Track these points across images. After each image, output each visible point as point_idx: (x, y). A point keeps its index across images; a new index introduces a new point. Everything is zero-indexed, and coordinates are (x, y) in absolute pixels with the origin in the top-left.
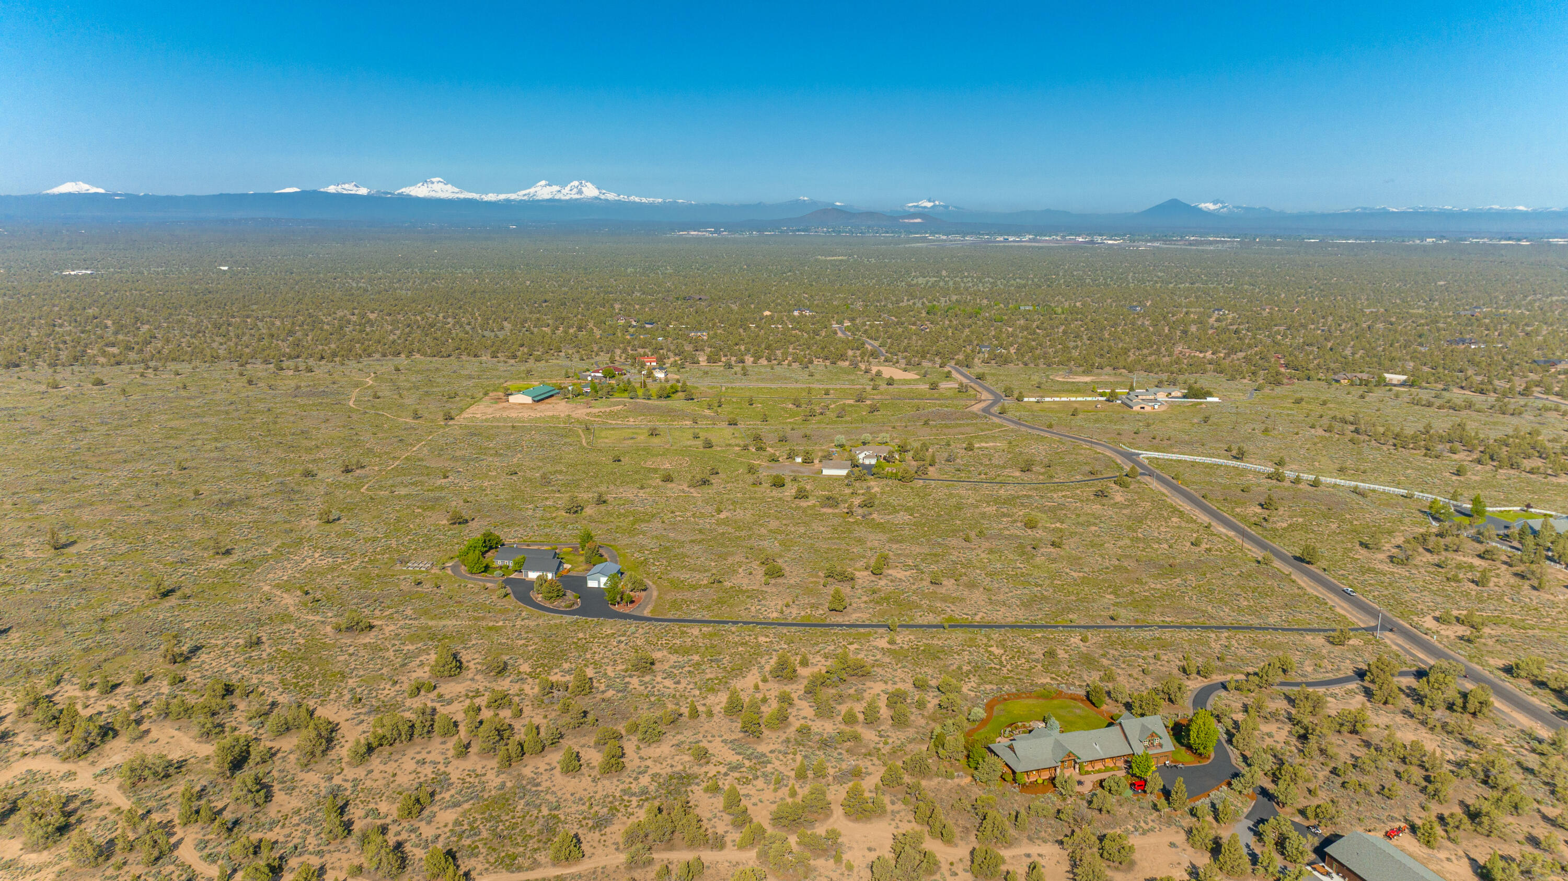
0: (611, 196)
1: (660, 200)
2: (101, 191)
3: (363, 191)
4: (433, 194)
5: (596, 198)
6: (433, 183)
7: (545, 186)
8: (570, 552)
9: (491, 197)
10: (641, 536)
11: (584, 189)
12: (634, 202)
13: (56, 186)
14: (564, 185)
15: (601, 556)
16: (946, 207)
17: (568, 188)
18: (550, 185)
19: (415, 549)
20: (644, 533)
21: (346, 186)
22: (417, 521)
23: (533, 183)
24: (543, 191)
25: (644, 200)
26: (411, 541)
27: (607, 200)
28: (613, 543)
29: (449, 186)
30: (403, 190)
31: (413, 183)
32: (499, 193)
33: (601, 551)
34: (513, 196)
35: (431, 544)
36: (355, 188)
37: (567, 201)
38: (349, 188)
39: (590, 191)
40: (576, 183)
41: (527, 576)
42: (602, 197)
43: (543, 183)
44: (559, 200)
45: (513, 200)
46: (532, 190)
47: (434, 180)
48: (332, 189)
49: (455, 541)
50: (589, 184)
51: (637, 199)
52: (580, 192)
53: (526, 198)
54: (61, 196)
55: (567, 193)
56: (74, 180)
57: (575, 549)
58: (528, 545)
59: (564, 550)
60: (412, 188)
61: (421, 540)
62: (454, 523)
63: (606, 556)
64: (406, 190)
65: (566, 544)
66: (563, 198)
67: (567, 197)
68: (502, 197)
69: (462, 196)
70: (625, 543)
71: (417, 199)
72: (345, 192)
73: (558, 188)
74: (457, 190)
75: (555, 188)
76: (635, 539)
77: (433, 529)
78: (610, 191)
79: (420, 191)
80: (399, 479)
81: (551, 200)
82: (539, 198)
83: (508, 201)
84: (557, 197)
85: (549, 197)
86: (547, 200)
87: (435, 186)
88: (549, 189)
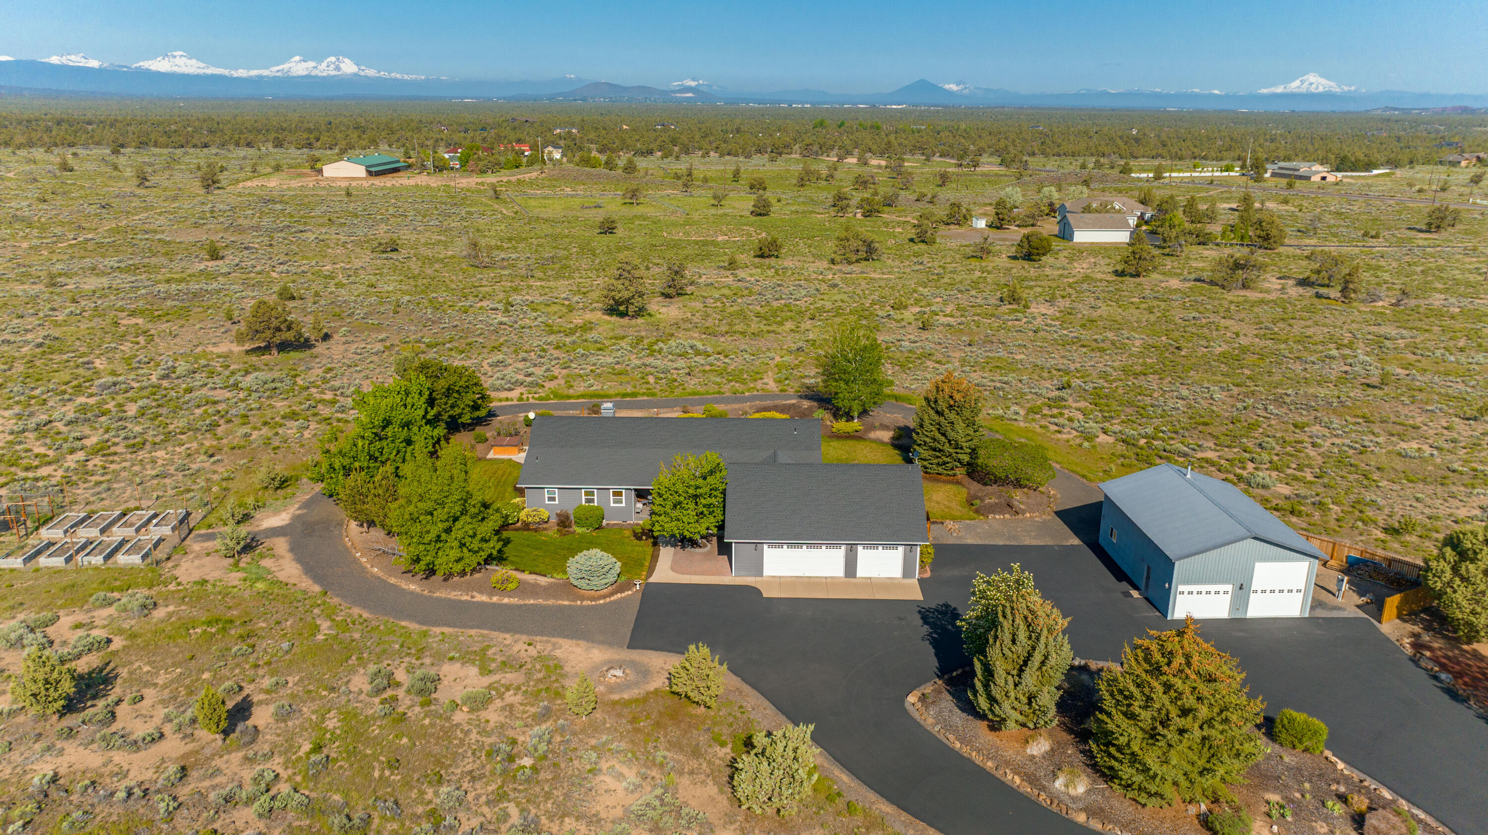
0: (371, 73)
1: (423, 77)
3: (94, 64)
4: (176, 69)
5: (356, 75)
6: (175, 57)
7: (300, 61)
9: (242, 73)
11: (342, 65)
12: (396, 80)
14: (320, 61)
16: (710, 86)
17: (324, 64)
18: (305, 61)
19: (102, 449)
21: (73, 57)
22: (126, 347)
23: (288, 58)
24: (298, 67)
25: (406, 77)
26: (85, 416)
27: (366, 77)
29: (194, 61)
30: (141, 64)
31: (154, 57)
32: (249, 68)
34: (265, 72)
35: (179, 423)
36: (83, 60)
37: (324, 77)
38: (75, 60)
39: (349, 67)
40: (333, 59)
41: (758, 569)
42: (362, 73)
43: (297, 58)
44: (316, 77)
45: (267, 77)
46: (286, 66)
47: (175, 53)
48: (55, 60)
49: (281, 405)
50: (346, 60)
51: (399, 76)
52: (338, 68)
53: (279, 74)
55: (325, 68)
60: (150, 62)
61: (132, 409)
62: (266, 349)
64: (145, 64)
66: (320, 74)
67: (325, 74)
68: (254, 73)
69: (209, 71)
71: (158, 74)
72: (71, 64)
73: (314, 64)
74: (203, 65)
75: (311, 64)
77: (182, 367)
78: (369, 67)
79: (160, 65)
80: (88, 262)
81: (307, 76)
82: (294, 74)
83: (261, 77)
84: (313, 73)
85: (305, 73)
86: (303, 77)
87: (178, 61)
88: (304, 65)
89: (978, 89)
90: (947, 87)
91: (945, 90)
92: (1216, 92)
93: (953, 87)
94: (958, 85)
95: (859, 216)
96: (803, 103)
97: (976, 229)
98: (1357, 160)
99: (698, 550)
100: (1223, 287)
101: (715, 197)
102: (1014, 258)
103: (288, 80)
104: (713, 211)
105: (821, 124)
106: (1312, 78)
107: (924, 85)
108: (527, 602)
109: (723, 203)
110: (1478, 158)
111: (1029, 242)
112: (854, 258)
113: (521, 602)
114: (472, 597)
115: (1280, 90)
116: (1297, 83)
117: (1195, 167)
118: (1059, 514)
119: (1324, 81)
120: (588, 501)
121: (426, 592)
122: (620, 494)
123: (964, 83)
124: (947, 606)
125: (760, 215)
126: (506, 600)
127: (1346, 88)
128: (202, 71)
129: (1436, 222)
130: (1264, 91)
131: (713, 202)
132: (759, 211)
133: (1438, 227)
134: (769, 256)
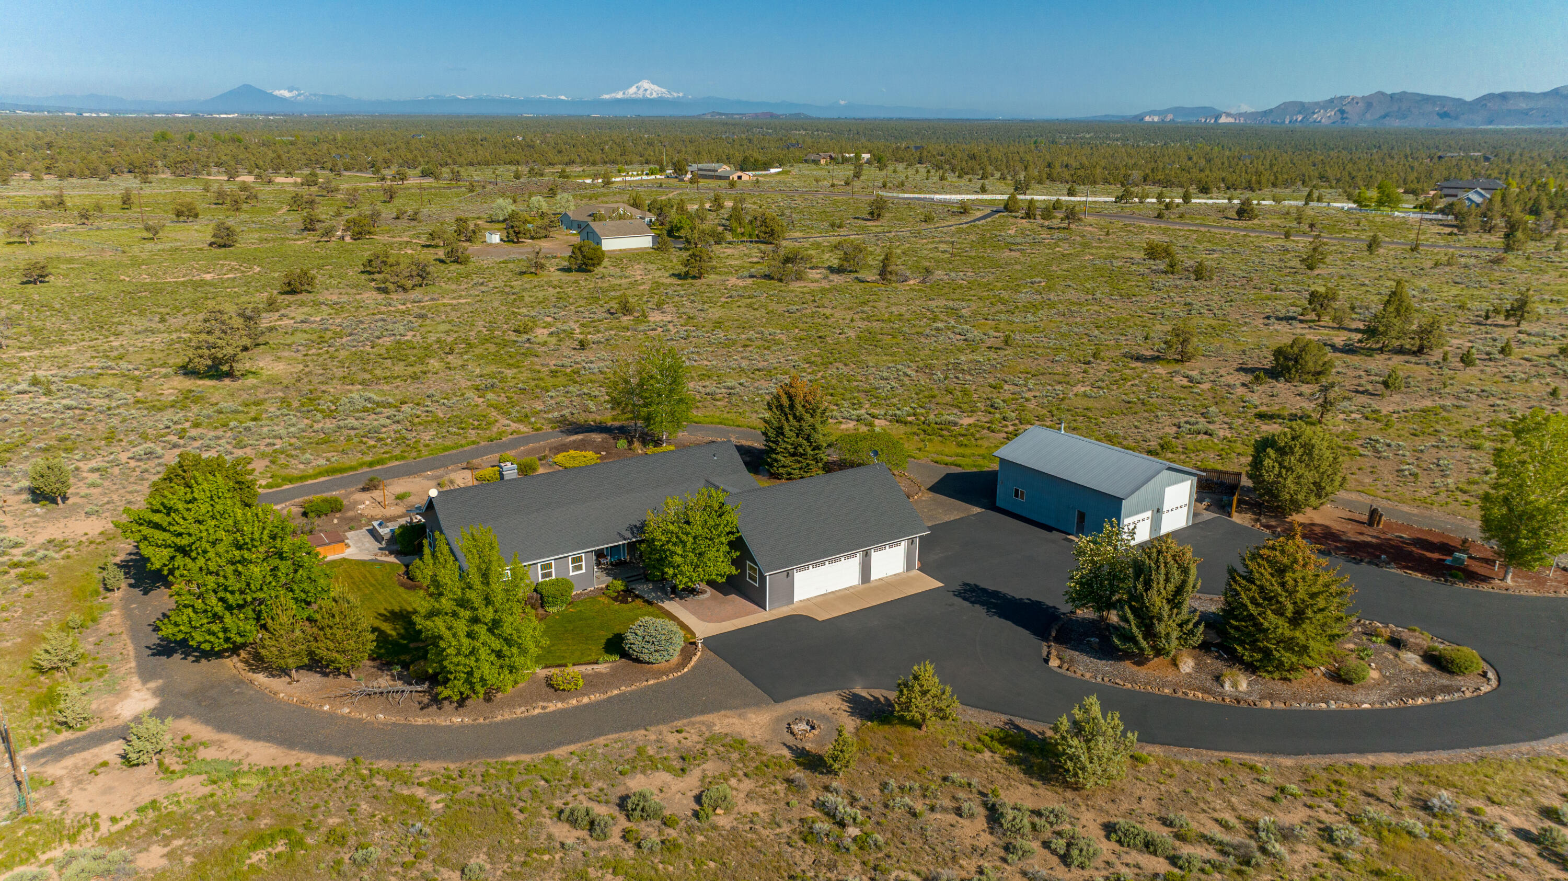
89: (315, 95)
90: (277, 93)
91: (276, 96)
92: (563, 97)
93: (286, 94)
94: (290, 89)
95: (348, 239)
96: (97, 111)
97: (491, 244)
98: (757, 161)
99: (701, 597)
100: (780, 280)
101: (147, 229)
102: (567, 270)
104: (149, 245)
105: (163, 137)
106: (645, 84)
107: (247, 91)
108: (609, 694)
109: (161, 234)
110: (831, 157)
111: (582, 253)
112: (409, 284)
113: (603, 697)
114: (544, 708)
115: (620, 95)
116: (632, 90)
117: (619, 171)
118: (934, 489)
119: (656, 88)
120: (544, 576)
121: (481, 720)
122: (580, 559)
123: (297, 90)
124: (965, 584)
125: (225, 246)
126: (586, 700)
127: (675, 95)
129: (876, 212)
130: (607, 97)
131: (146, 235)
132: (220, 241)
133: (879, 215)
134: (301, 292)
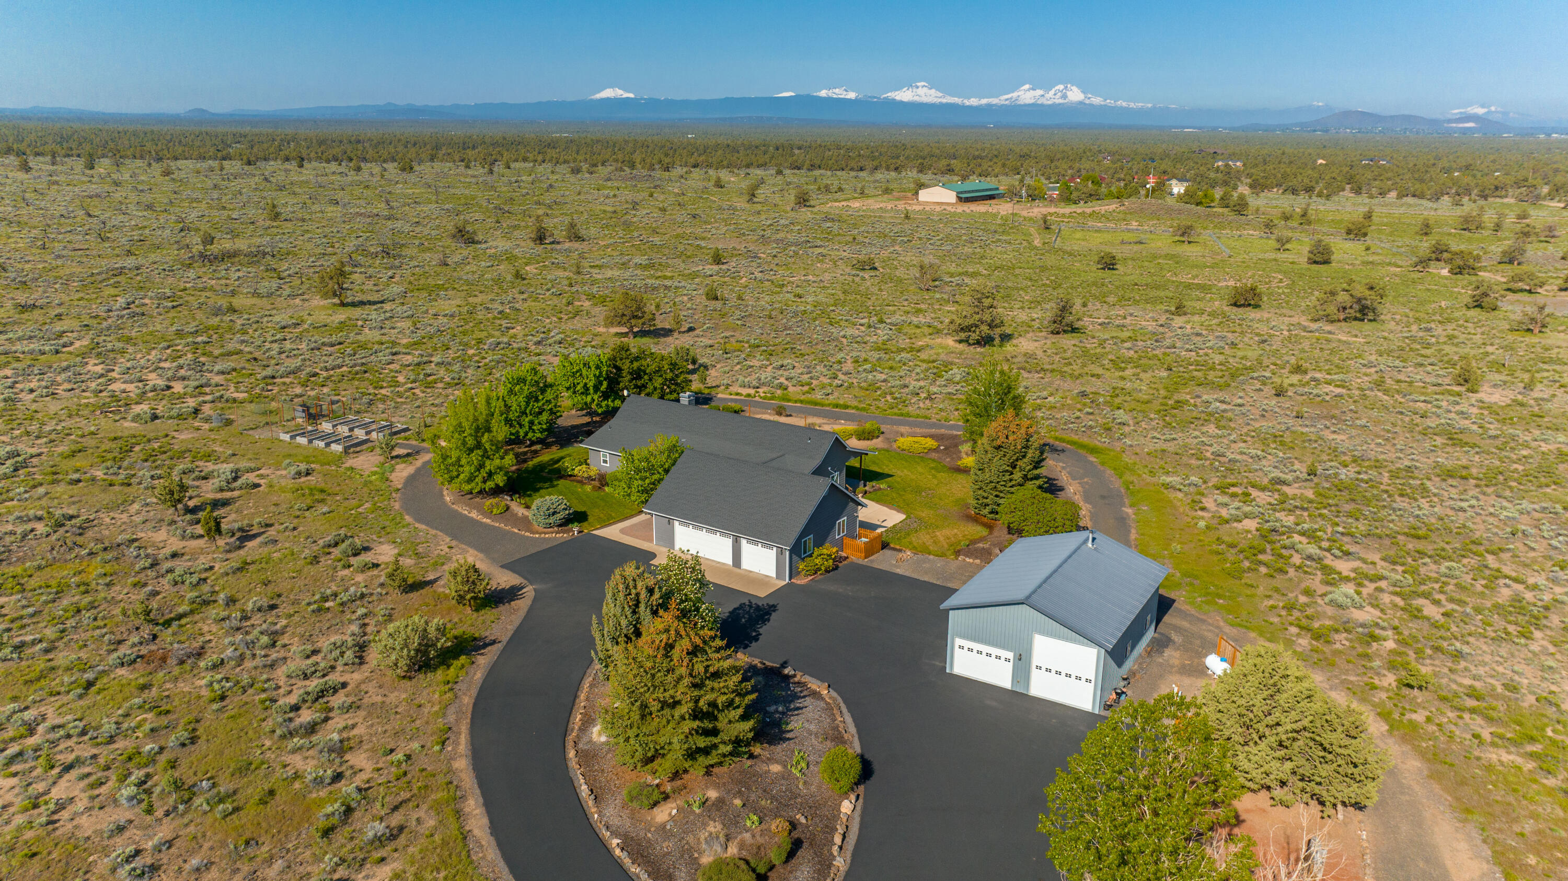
0: (1097, 100)
1: (1150, 105)
2: (631, 95)
3: (852, 95)
4: (917, 99)
5: (1081, 103)
6: (917, 88)
7: (1029, 90)
8: (923, 456)
9: (974, 102)
10: (1211, 429)
11: (1069, 93)
12: (1122, 108)
13: (599, 92)
14: (1049, 89)
15: (1052, 488)
17: (1052, 92)
18: (1033, 89)
20: (1220, 419)
21: (837, 91)
23: (1018, 86)
24: (1026, 95)
25: (1132, 105)
27: (1091, 105)
28: (1102, 441)
29: (933, 91)
31: (898, 88)
32: (981, 97)
33: (1053, 466)
34: (994, 101)
36: (845, 93)
37: (1050, 106)
38: (839, 93)
39: (1075, 95)
40: (1061, 87)
41: (669, 539)
42: (1087, 102)
43: (1027, 86)
44: (1042, 105)
45: (996, 105)
46: (1015, 95)
47: (919, 85)
48: (823, 93)
50: (1074, 88)
51: (1124, 104)
52: (1064, 96)
53: (1007, 102)
54: (602, 100)
55: (1052, 97)
56: (612, 86)
57: (949, 445)
58: (780, 412)
59: (904, 442)
60: (897, 93)
63: (1073, 489)
64: (891, 95)
65: (920, 423)
66: (1046, 102)
67: (1049, 103)
68: (984, 101)
69: (944, 101)
70: (1150, 447)
71: (901, 103)
72: (836, 96)
73: (1041, 92)
75: (1039, 92)
76: (1191, 437)
78: (1096, 95)
79: (904, 96)
81: (1033, 105)
82: (1021, 103)
83: (989, 106)
84: (1039, 102)
85: (1032, 101)
86: (1029, 105)
87: (921, 91)
88: (1032, 93)
103: (1015, 109)
128: (938, 100)
